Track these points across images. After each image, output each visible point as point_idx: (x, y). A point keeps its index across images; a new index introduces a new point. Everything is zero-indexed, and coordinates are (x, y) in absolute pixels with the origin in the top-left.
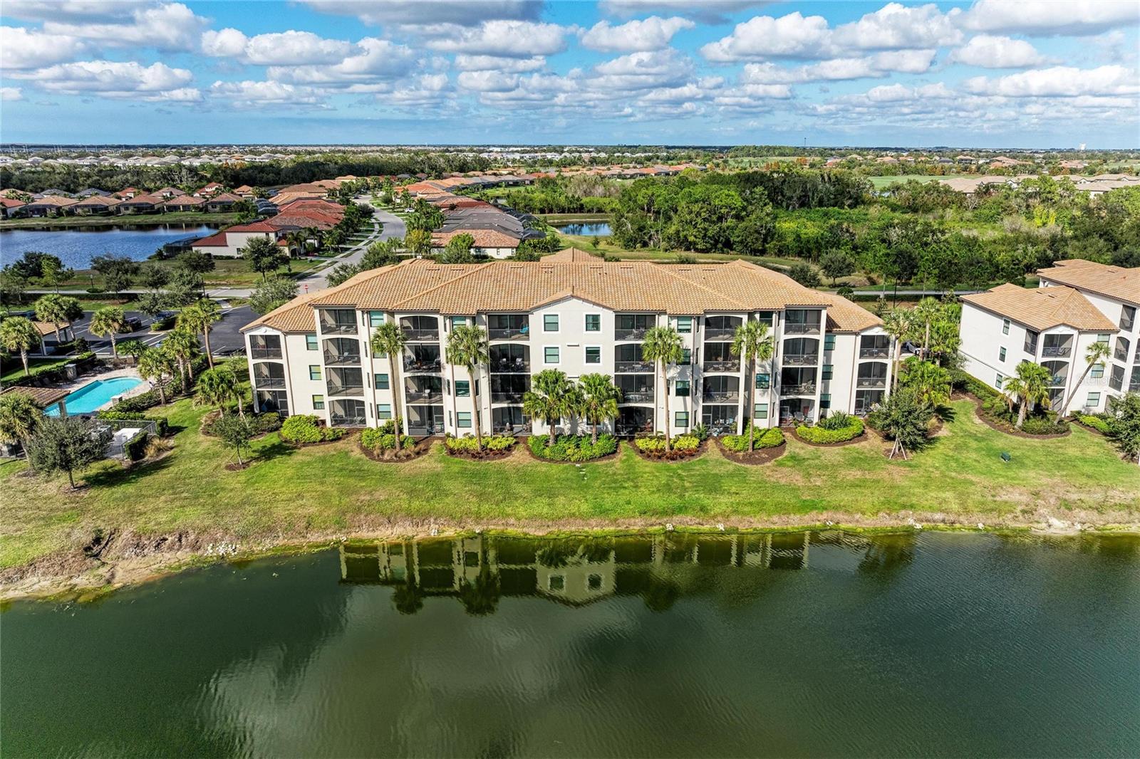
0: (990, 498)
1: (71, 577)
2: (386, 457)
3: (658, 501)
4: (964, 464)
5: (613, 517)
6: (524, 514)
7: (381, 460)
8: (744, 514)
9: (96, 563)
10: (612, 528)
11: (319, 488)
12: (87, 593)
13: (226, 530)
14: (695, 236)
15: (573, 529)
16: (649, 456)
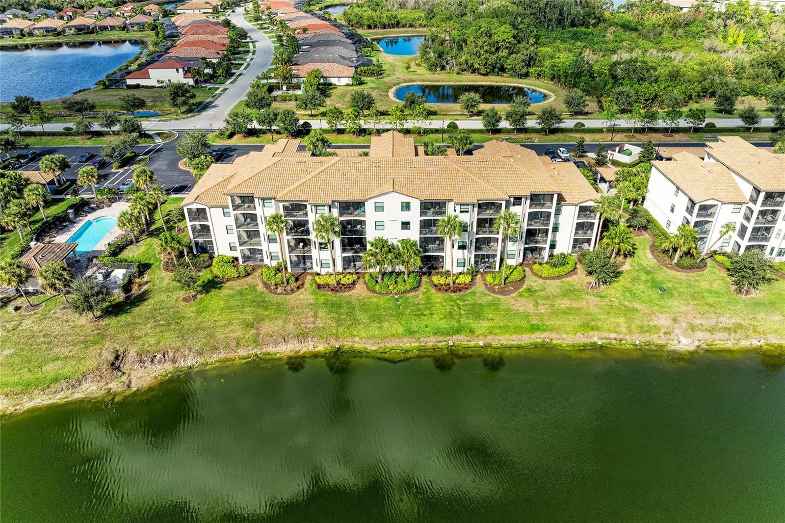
0: (646, 323)
1: (107, 384)
2: (279, 291)
3: (443, 324)
4: (635, 294)
5: (417, 336)
6: (364, 335)
7: (276, 293)
8: (496, 334)
9: (120, 373)
10: (417, 344)
11: (241, 316)
12: (118, 394)
13: (190, 350)
14: (479, 64)
15: (394, 345)
16: (440, 289)
